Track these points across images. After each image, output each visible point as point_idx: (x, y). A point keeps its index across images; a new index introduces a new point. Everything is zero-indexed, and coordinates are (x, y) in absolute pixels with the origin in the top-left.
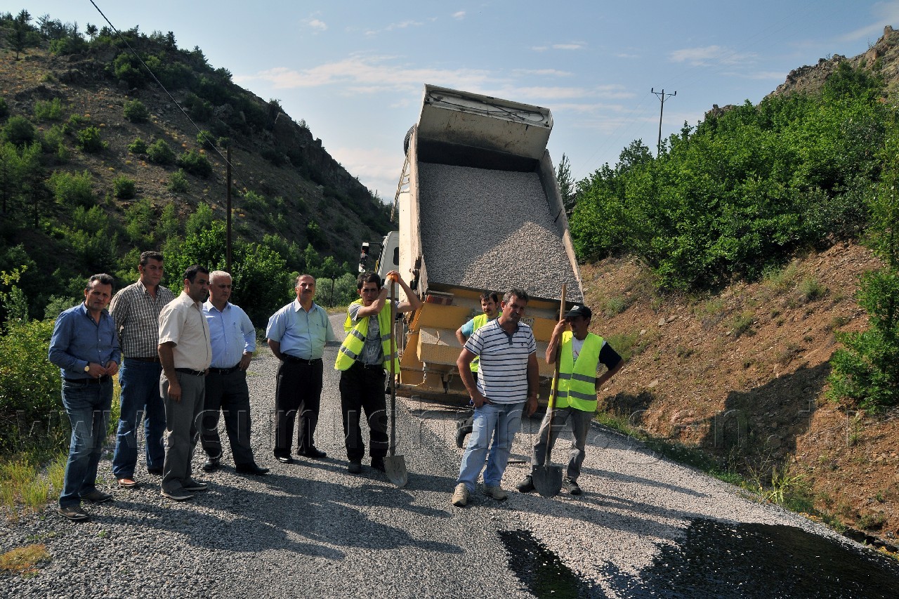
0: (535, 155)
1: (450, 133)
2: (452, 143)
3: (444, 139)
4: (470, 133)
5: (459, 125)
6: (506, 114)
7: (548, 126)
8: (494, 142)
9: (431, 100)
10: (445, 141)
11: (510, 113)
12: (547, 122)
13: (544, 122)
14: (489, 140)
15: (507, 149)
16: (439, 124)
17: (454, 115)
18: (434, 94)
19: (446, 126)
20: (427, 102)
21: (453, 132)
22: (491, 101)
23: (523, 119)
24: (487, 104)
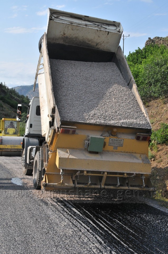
0: (113, 50)
1: (65, 38)
2: (67, 44)
3: (61, 42)
4: (76, 38)
5: (70, 33)
6: (96, 26)
7: (120, 32)
8: (90, 43)
9: (53, 18)
10: (62, 43)
11: (98, 25)
12: (119, 30)
13: (118, 30)
14: (87, 42)
15: (97, 47)
16: (58, 33)
17: (67, 27)
18: (54, 14)
19: (62, 33)
20: (50, 19)
21: (67, 38)
22: (87, 18)
23: (106, 28)
24: (85, 20)
